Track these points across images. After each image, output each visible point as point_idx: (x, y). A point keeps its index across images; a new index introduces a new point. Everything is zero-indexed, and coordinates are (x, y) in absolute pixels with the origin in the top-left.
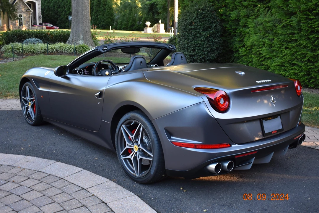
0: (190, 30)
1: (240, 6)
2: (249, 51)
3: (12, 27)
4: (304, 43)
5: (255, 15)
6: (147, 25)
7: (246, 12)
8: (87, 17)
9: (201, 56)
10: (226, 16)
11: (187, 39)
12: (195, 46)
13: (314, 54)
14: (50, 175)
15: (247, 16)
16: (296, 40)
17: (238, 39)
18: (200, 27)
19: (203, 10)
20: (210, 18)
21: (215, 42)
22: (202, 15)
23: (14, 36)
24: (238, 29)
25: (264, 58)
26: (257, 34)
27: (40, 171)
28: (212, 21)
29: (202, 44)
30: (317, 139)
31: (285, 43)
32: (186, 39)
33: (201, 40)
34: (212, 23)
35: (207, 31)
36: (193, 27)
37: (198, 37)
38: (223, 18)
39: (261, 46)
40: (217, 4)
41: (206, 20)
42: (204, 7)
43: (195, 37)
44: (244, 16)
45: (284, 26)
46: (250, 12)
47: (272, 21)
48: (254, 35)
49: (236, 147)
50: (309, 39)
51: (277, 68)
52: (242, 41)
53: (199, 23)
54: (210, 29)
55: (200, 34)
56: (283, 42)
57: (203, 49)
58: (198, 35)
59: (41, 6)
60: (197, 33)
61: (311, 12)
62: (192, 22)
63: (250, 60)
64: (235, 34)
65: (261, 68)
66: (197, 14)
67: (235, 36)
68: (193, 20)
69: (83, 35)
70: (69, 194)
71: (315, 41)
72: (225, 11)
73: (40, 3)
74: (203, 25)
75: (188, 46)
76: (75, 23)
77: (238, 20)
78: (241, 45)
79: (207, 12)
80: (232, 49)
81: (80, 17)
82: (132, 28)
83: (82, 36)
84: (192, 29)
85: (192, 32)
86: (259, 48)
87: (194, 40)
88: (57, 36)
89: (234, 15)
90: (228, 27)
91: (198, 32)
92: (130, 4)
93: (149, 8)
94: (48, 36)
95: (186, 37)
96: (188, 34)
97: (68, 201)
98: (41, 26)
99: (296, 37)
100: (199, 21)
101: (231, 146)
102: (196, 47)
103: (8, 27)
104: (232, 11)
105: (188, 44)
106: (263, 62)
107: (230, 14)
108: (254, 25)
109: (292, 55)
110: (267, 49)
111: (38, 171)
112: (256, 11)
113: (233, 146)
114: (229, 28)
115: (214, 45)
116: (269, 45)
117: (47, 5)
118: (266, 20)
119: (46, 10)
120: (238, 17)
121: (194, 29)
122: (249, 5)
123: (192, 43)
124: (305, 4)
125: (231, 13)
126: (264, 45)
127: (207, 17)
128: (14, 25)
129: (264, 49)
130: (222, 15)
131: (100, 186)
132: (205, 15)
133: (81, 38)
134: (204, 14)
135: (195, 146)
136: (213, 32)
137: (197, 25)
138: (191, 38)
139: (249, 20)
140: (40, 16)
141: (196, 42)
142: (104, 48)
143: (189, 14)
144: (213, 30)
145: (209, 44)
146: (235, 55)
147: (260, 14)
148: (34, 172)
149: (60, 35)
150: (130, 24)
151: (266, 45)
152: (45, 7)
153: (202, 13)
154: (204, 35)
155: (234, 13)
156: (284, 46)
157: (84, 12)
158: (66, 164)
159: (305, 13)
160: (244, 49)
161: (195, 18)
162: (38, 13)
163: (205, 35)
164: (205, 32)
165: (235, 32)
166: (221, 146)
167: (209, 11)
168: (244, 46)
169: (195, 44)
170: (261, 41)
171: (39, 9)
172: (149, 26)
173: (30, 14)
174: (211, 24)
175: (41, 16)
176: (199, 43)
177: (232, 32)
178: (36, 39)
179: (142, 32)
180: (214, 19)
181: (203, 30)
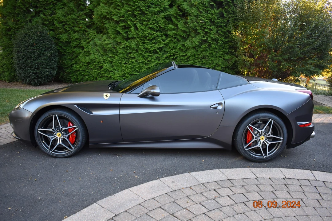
0: (32, 51)
1: (71, 30)
4: (141, 59)
9: (45, 73)
13: (148, 66)
16: (134, 58)
18: (42, 48)
19: (41, 32)
21: (55, 61)
22: (41, 37)
24: (68, 50)
29: (45, 62)
31: (124, 60)
33: (44, 59)
35: (47, 51)
39: (102, 63)
43: (38, 56)
45: (124, 48)
46: (81, 36)
47: (111, 44)
48: (93, 54)
50: (143, 56)
51: (119, 78)
53: (41, 44)
54: (50, 49)
56: (122, 59)
57: (46, 67)
58: (42, 55)
61: (146, 38)
62: (33, 43)
66: (37, 36)
68: (35, 42)
71: (148, 58)
74: (44, 46)
75: (32, 65)
84: (35, 49)
85: (35, 52)
87: (37, 59)
89: (64, 37)
91: (41, 52)
99: (135, 55)
102: (40, 65)
104: (61, 34)
105: (31, 62)
108: (91, 46)
109: (132, 68)
110: (108, 65)
122: (80, 30)
123: (35, 62)
124: (141, 32)
125: (61, 36)
134: (43, 36)
137: (39, 46)
138: (34, 58)
141: (39, 61)
143: (28, 35)
144: (52, 50)
151: (107, 62)
153: (41, 35)
154: (46, 55)
156: (124, 62)
159: (141, 38)
161: (36, 40)
169: (38, 63)
170: (102, 59)
176: (43, 62)
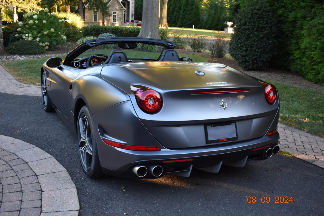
0: (243, 30)
1: (298, 7)
2: (303, 54)
3: (107, 23)
5: (312, 16)
6: (228, 25)
7: (303, 13)
8: (156, 15)
9: (253, 56)
10: (284, 17)
11: (241, 39)
12: (247, 46)
14: (20, 158)
15: (304, 18)
17: (294, 41)
18: (255, 28)
19: (258, 10)
20: (266, 18)
21: (268, 43)
22: (257, 15)
23: (92, 31)
24: (295, 31)
25: (315, 61)
26: (311, 37)
27: (14, 154)
28: (268, 22)
29: (255, 44)
30: (322, 153)
32: (239, 39)
33: (254, 41)
34: (267, 23)
35: (261, 31)
36: (247, 27)
37: (251, 37)
38: (281, 19)
39: (313, 49)
40: (276, 5)
41: (261, 21)
42: (260, 7)
43: (248, 37)
44: (301, 18)
46: (307, 13)
48: (308, 37)
49: (165, 152)
52: (297, 43)
53: (253, 23)
54: (265, 29)
55: (254, 34)
57: (256, 50)
58: (251, 35)
59: (134, 4)
60: (250, 33)
62: (246, 22)
63: (303, 63)
64: (291, 36)
65: (313, 72)
66: (252, 14)
67: (292, 38)
68: (248, 20)
69: (152, 32)
70: (19, 178)
72: (284, 11)
73: (134, 2)
74: (257, 25)
75: (241, 46)
76: (144, 20)
77: (295, 21)
78: (296, 48)
79: (263, 12)
80: (289, 52)
81: (150, 15)
82: (216, 28)
83: (150, 33)
84: (245, 29)
85: (245, 32)
86: (312, 51)
87: (247, 40)
88: (131, 32)
90: (285, 29)
91: (252, 32)
92: (216, 5)
93: (234, 8)
94: (123, 32)
95: (239, 37)
96: (242, 34)
97: (13, 184)
98: (132, 23)
100: (254, 22)
101: (160, 150)
102: (249, 47)
103: (103, 23)
104: (291, 12)
105: (241, 43)
106: (314, 67)
107: (288, 15)
108: (309, 27)
110: (319, 53)
111: (13, 154)
112: (312, 12)
113: (162, 150)
114: (287, 30)
115: (267, 46)
116: (321, 48)
117: (140, 3)
118: (320, 22)
119: (139, 9)
120: (296, 18)
121: (248, 29)
122: (307, 6)
123: (245, 43)
125: (290, 14)
126: (316, 48)
127: (262, 17)
128: (108, 21)
129: (315, 52)
130: (280, 16)
131: (53, 174)
132: (260, 16)
133: (149, 34)
134: (259, 14)
135: (121, 146)
136: (267, 33)
137: (251, 25)
138: (244, 38)
139: (305, 22)
140: (132, 13)
141: (249, 43)
142: (93, 42)
144: (267, 30)
145: (262, 45)
146: (290, 58)
147: (316, 16)
148: (10, 153)
149: (135, 31)
150: (214, 24)
151: (318, 49)
152: (138, 6)
153: (257, 13)
154: (257, 36)
155: (292, 14)
157: (153, 10)
158: (42, 150)
160: (298, 52)
161: (250, 19)
162: (132, 11)
163: (259, 35)
164: (259, 33)
165: (292, 34)
166: (149, 149)
167: (264, 12)
168: (298, 49)
169: (247, 45)
170: (314, 44)
171: (132, 7)
172: (230, 26)
173: (123, 12)
174: (265, 24)
175: (134, 14)
176: (251, 44)
177: (289, 34)
178: (110, 34)
179: (223, 32)
180: (270, 19)
181: (257, 31)
